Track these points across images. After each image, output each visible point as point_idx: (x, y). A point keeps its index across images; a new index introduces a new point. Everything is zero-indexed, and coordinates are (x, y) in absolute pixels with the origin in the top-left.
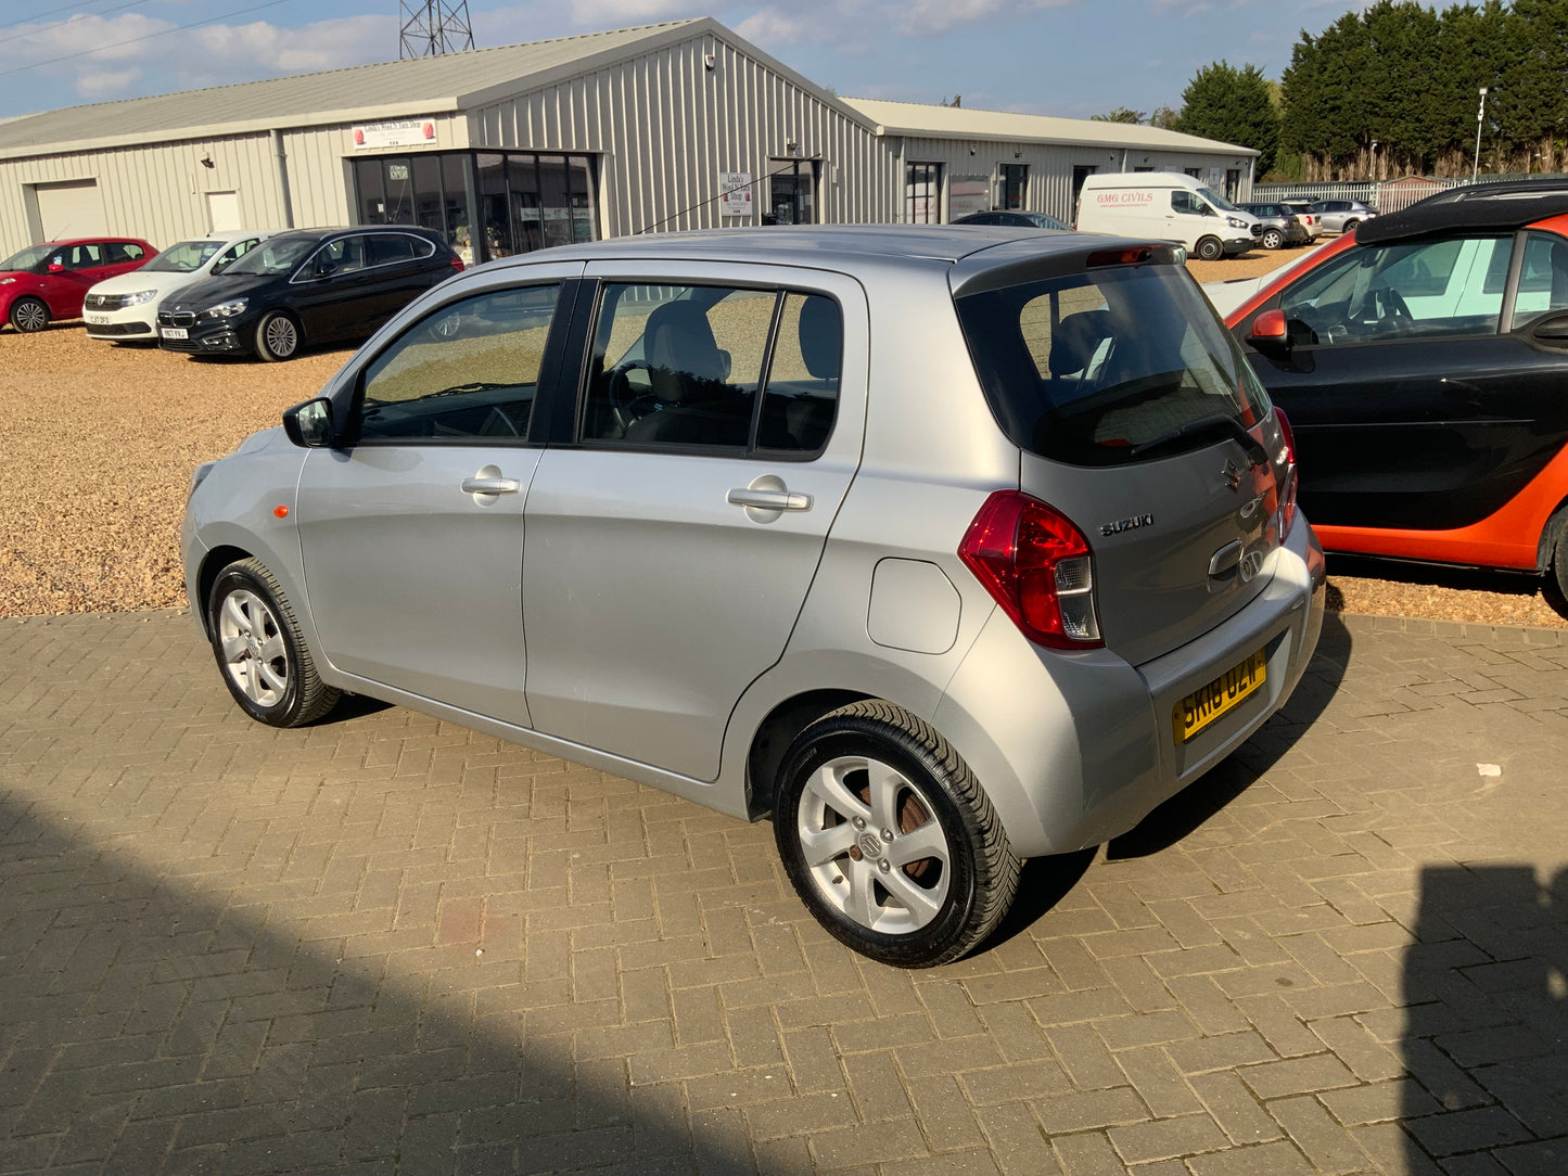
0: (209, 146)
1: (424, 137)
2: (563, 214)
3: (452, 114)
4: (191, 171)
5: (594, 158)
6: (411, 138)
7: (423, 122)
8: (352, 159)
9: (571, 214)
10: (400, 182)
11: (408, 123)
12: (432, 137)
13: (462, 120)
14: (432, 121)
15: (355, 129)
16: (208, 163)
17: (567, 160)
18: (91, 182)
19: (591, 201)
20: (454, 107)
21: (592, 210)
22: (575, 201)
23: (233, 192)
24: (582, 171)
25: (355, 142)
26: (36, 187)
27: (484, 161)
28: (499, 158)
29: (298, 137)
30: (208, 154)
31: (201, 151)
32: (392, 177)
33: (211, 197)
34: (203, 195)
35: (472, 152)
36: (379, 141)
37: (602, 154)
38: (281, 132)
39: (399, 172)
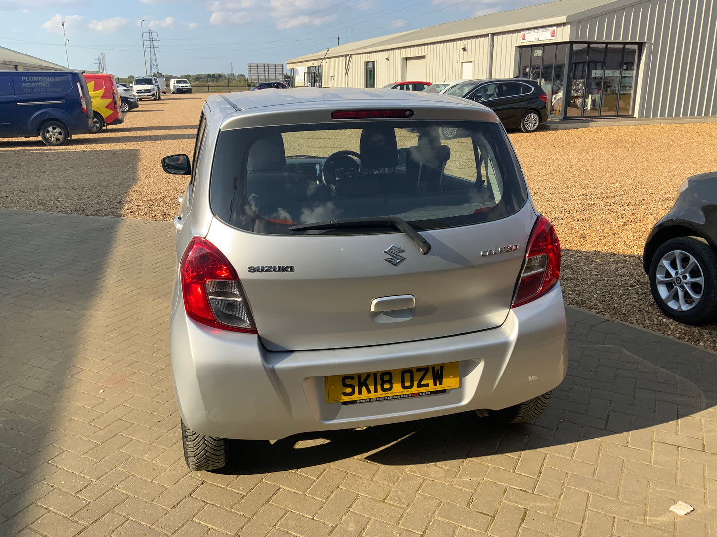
0: (466, 41)
1: (550, 36)
2: (617, 73)
3: (564, 24)
4: (458, 53)
5: (641, 45)
6: (544, 37)
7: (551, 29)
8: (520, 47)
9: (621, 74)
10: (538, 57)
11: (545, 29)
12: (554, 36)
13: (568, 27)
14: (555, 28)
15: (523, 33)
16: (465, 49)
17: (624, 46)
18: (423, 57)
19: (635, 67)
20: (565, 21)
21: (634, 72)
22: (625, 67)
23: (472, 62)
24: (633, 51)
25: (522, 39)
26: (407, 59)
27: (576, 47)
28: (586, 45)
29: (500, 37)
30: (465, 45)
31: (462, 44)
32: (535, 55)
33: (464, 64)
34: (461, 63)
35: (571, 43)
36: (532, 38)
37: (645, 43)
38: (493, 34)
39: (538, 53)
